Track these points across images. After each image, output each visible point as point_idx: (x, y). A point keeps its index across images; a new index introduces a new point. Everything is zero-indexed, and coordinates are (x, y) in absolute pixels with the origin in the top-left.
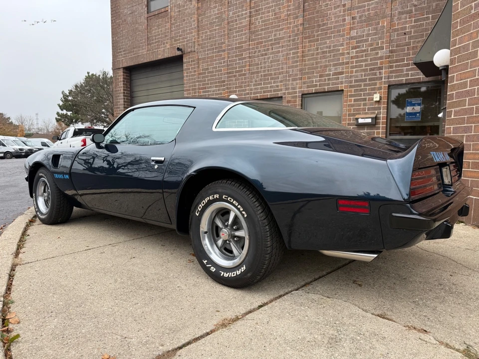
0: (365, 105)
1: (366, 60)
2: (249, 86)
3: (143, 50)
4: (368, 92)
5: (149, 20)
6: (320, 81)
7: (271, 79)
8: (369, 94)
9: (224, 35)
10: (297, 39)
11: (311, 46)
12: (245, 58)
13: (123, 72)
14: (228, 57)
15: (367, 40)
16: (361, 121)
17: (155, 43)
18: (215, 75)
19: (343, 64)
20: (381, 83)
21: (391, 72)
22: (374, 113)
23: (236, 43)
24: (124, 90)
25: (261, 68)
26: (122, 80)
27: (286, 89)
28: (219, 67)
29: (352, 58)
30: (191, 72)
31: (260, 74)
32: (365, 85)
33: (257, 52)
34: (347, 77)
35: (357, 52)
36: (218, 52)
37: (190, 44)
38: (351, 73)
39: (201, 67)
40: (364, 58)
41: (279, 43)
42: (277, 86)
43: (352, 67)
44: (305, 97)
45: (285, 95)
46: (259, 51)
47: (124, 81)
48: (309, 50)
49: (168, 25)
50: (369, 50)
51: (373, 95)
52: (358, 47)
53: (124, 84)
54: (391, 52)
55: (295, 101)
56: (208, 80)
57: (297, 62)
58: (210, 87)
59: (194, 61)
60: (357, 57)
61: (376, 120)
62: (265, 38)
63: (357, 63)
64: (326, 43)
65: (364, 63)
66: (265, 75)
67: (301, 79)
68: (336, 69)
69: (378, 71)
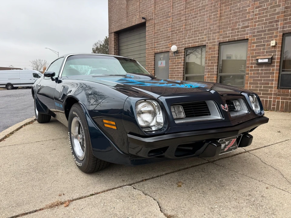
0: (264, 49)
1: (266, 16)
2: (184, 39)
3: (124, 20)
4: (266, 39)
5: (128, 2)
6: (232, 33)
7: (199, 33)
8: (267, 41)
9: (170, 7)
10: (216, 5)
11: (226, 8)
12: (183, 21)
13: (114, 35)
14: (172, 21)
15: (267, 1)
16: (260, 61)
17: (131, 15)
18: (164, 33)
19: (249, 20)
20: (277, 33)
21: (285, 24)
22: (271, 55)
23: (177, 11)
24: (114, 46)
25: (193, 26)
26: (113, 40)
27: (209, 40)
28: (166, 28)
29: (256, 15)
30: (150, 32)
31: (192, 31)
32: (264, 35)
33: (190, 16)
34: (251, 29)
35: (259, 11)
36: (166, 18)
37: (150, 15)
38: (254, 26)
39: (156, 28)
40: (265, 14)
41: (204, 9)
42: (203, 38)
43: (256, 22)
44: (221, 45)
45: (208, 44)
46: (192, 15)
47: (114, 40)
48: (225, 12)
49: (138, 3)
50: (269, 8)
51: (270, 42)
52: (261, 6)
53: (114, 42)
54: (286, 8)
55: (215, 48)
56: (160, 37)
57: (216, 21)
58: (161, 41)
59: (152, 25)
60: (260, 14)
61: (272, 60)
62: (195, 6)
63: (259, 18)
64: (237, 6)
65: (264, 18)
66: (195, 31)
67: (219, 32)
68: (243, 24)
69: (275, 24)
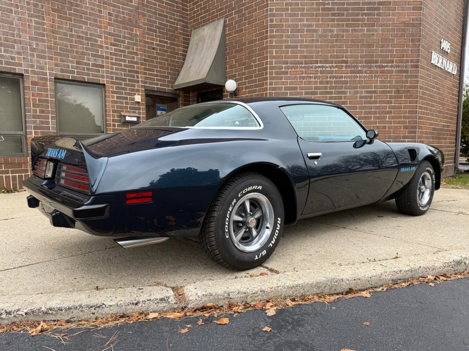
4: (128, 91)
6: (77, 68)
8: (130, 94)
11: (62, 22)
15: (124, 42)
16: (128, 119)
19: (102, 57)
20: (138, 86)
22: (136, 113)
27: (29, 66)
29: (111, 54)
32: (125, 84)
34: (107, 72)
35: (115, 50)
38: (111, 69)
42: (13, 58)
43: (112, 64)
44: (59, 83)
45: (28, 73)
48: (59, 27)
50: (126, 52)
51: (133, 96)
52: (116, 45)
54: (145, 60)
55: (45, 85)
57: (43, 35)
60: (116, 55)
61: (139, 119)
63: (117, 61)
64: (81, 27)
65: (123, 63)
67: (51, 58)
68: (95, 60)
69: (135, 74)
